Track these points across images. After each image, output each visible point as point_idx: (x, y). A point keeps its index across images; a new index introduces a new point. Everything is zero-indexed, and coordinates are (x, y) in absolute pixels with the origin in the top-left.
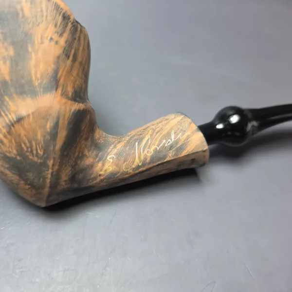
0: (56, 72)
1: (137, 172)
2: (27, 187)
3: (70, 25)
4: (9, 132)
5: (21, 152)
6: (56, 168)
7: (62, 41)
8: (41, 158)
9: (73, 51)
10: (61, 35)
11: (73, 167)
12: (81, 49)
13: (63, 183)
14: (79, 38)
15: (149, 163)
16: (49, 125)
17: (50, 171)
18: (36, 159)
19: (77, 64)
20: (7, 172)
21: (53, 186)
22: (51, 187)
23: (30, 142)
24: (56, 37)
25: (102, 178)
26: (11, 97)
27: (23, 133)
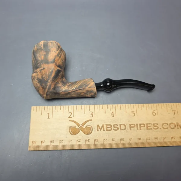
0: (55, 59)
1: (73, 91)
2: (42, 88)
3: (60, 49)
4: (40, 72)
5: (42, 78)
6: (50, 83)
7: (57, 52)
8: (47, 79)
9: (60, 55)
10: (57, 51)
11: (55, 85)
12: (62, 55)
13: (52, 89)
14: (62, 53)
15: (77, 89)
16: (50, 71)
17: (49, 84)
18: (46, 80)
19: (61, 59)
20: (38, 83)
21: (49, 89)
22: (48, 89)
23: (45, 75)
24: (56, 51)
25: (63, 91)
26: (43, 64)
27: (44, 72)
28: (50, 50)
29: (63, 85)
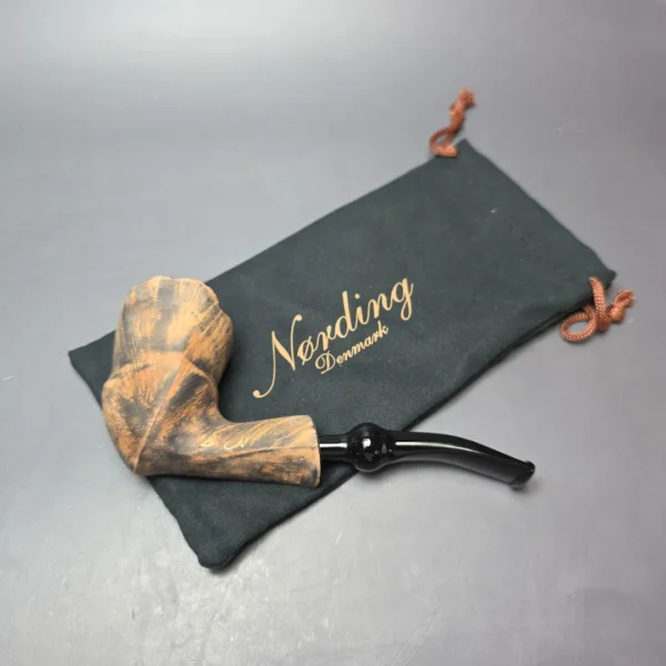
0: (189, 337)
1: (238, 453)
2: (130, 433)
3: (211, 307)
4: (133, 377)
5: (135, 398)
6: (160, 418)
7: (201, 317)
8: (150, 404)
9: (208, 328)
10: (202, 312)
11: (177, 426)
12: (218, 329)
13: (162, 439)
14: (218, 320)
15: (252, 447)
16: (166, 376)
17: (154, 419)
18: (146, 404)
19: (210, 339)
20: (118, 415)
21: (152, 438)
22: (149, 437)
23: (146, 388)
24: (196, 312)
25: (201, 450)
26: (146, 350)
27: (143, 378)
28: (176, 307)
29: (204, 428)
